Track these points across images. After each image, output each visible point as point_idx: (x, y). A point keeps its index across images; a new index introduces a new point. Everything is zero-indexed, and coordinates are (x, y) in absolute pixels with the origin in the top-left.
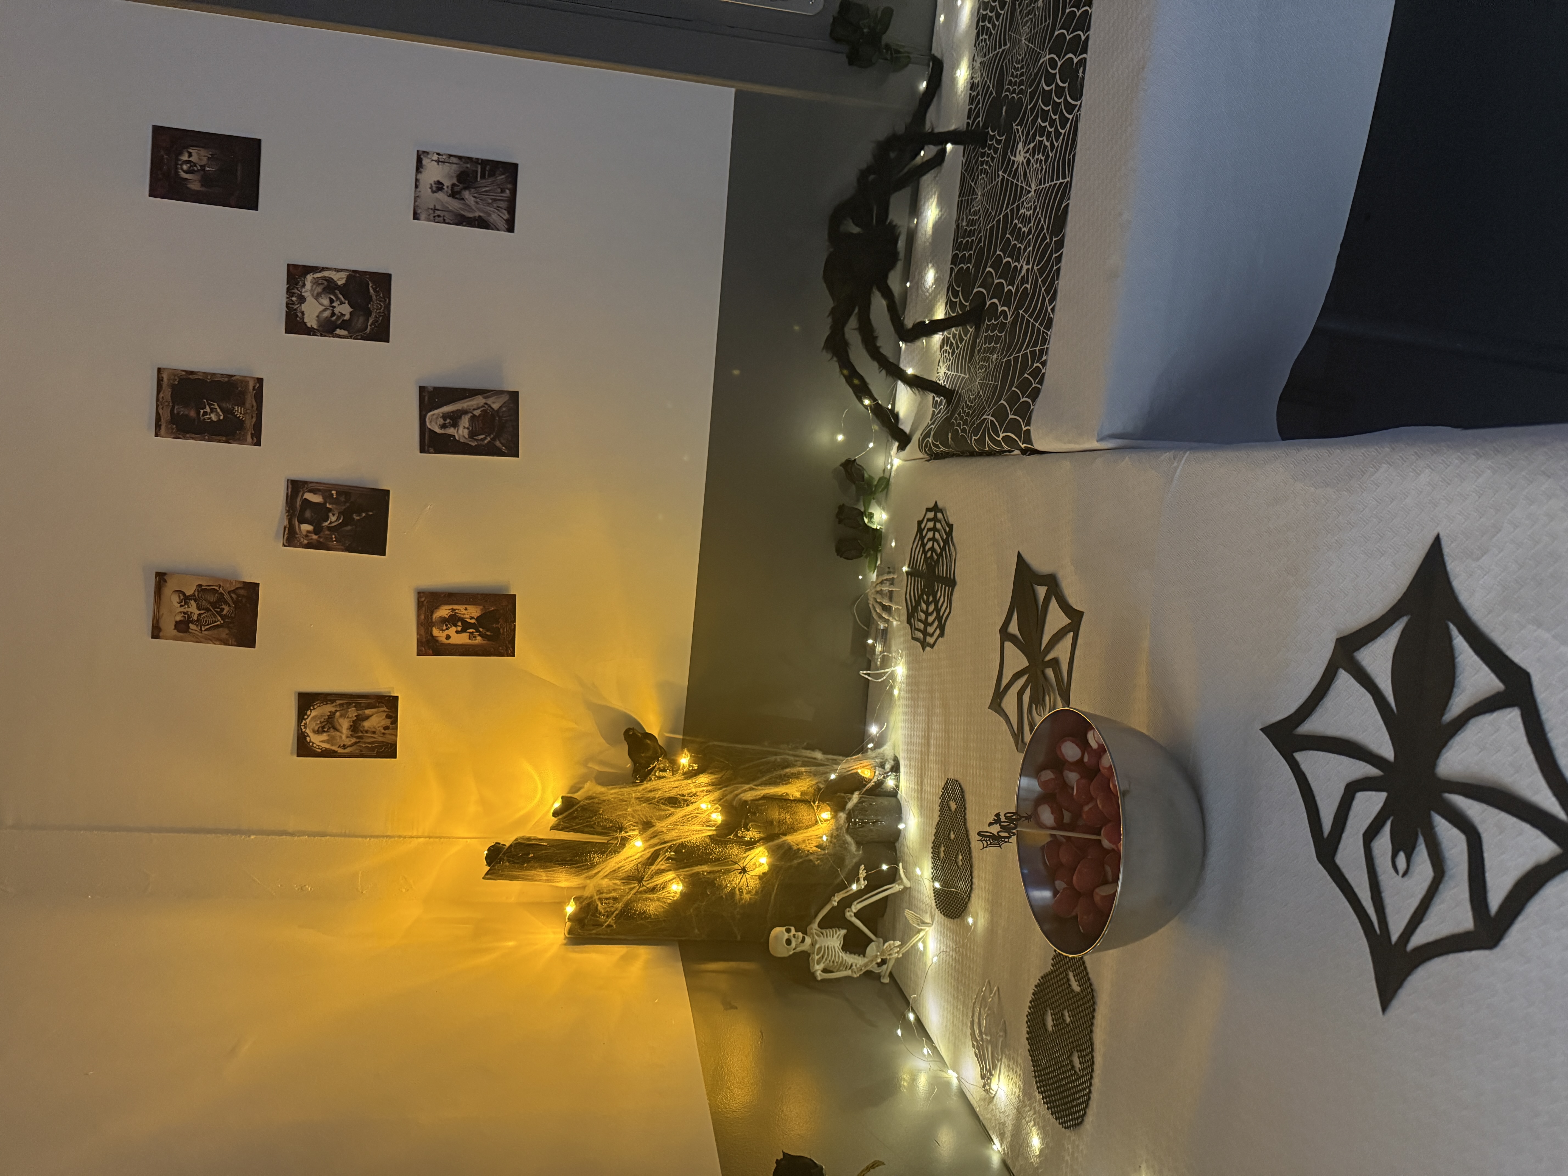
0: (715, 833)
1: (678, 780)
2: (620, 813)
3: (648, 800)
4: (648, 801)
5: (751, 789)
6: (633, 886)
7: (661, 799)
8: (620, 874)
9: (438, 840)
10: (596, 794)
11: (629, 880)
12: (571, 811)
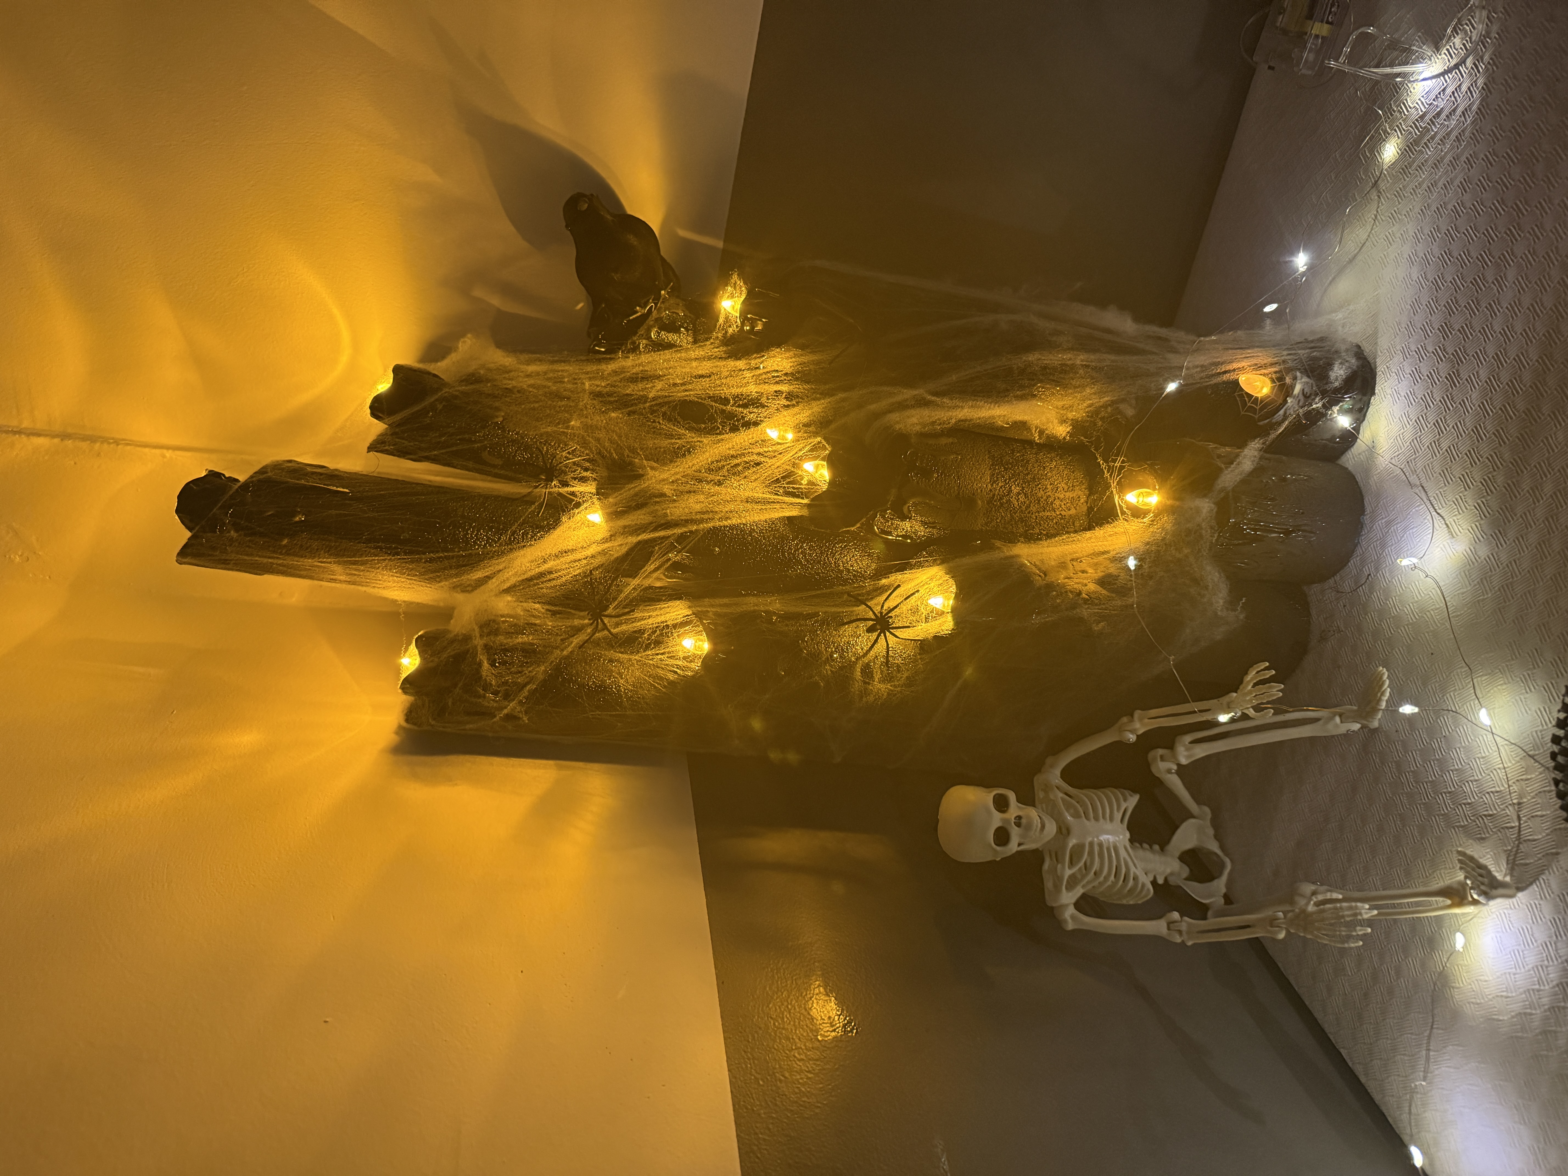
0: (805, 512)
1: (709, 358)
2: (549, 429)
3: (625, 403)
4: (626, 405)
5: (923, 403)
6: (577, 622)
7: (661, 405)
8: (545, 589)
9: (84, 445)
10: (489, 370)
11: (567, 606)
12: (416, 408)
